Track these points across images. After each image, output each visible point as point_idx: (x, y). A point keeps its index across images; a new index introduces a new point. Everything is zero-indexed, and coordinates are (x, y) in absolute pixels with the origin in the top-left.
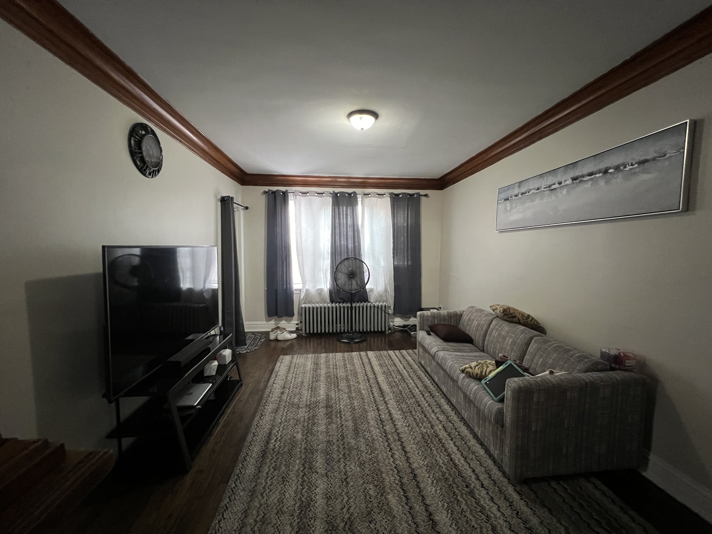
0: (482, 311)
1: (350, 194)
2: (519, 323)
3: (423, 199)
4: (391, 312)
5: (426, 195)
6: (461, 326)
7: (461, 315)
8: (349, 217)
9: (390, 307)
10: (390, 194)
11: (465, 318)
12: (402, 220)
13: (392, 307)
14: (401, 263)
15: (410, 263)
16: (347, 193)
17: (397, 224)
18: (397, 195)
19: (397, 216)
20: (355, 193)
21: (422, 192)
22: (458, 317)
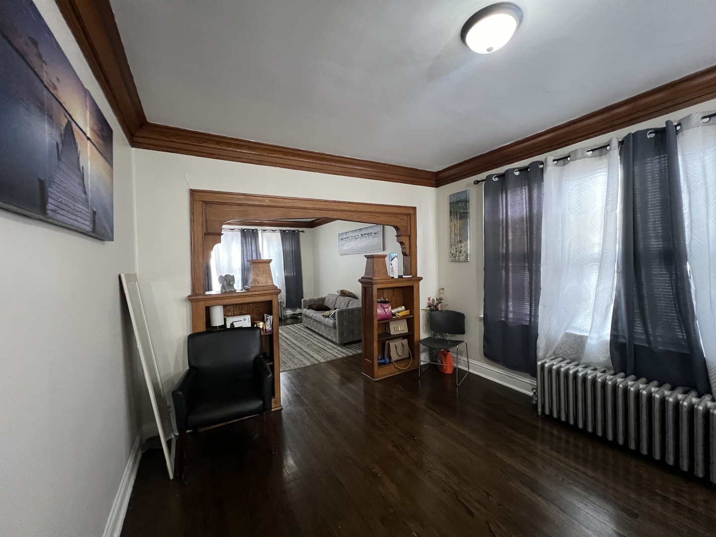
0: (333, 295)
1: (253, 230)
2: (348, 296)
3: (301, 234)
4: (284, 306)
5: (303, 231)
6: (325, 304)
7: (325, 299)
8: (253, 245)
9: (283, 303)
10: (280, 230)
11: (326, 299)
12: (288, 248)
13: (285, 303)
14: (290, 274)
15: (295, 274)
16: (251, 230)
17: (286, 249)
18: (285, 231)
19: (285, 244)
20: (256, 229)
21: (301, 229)
22: (323, 299)
